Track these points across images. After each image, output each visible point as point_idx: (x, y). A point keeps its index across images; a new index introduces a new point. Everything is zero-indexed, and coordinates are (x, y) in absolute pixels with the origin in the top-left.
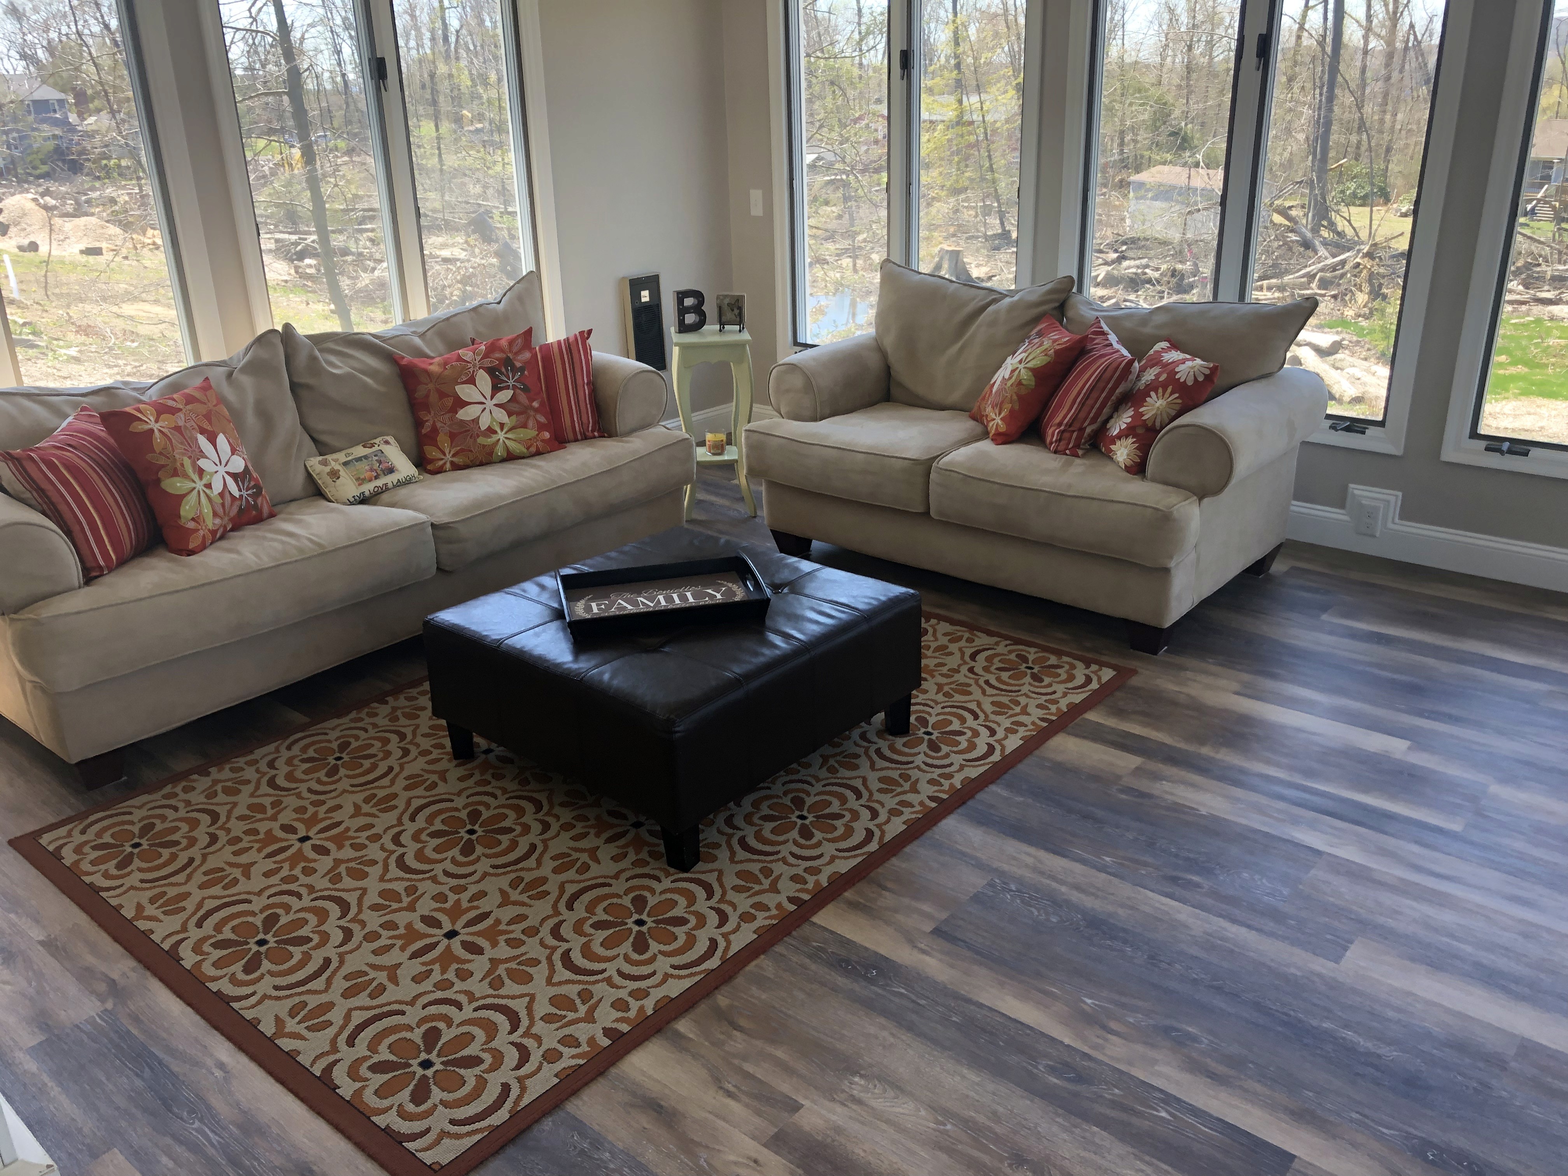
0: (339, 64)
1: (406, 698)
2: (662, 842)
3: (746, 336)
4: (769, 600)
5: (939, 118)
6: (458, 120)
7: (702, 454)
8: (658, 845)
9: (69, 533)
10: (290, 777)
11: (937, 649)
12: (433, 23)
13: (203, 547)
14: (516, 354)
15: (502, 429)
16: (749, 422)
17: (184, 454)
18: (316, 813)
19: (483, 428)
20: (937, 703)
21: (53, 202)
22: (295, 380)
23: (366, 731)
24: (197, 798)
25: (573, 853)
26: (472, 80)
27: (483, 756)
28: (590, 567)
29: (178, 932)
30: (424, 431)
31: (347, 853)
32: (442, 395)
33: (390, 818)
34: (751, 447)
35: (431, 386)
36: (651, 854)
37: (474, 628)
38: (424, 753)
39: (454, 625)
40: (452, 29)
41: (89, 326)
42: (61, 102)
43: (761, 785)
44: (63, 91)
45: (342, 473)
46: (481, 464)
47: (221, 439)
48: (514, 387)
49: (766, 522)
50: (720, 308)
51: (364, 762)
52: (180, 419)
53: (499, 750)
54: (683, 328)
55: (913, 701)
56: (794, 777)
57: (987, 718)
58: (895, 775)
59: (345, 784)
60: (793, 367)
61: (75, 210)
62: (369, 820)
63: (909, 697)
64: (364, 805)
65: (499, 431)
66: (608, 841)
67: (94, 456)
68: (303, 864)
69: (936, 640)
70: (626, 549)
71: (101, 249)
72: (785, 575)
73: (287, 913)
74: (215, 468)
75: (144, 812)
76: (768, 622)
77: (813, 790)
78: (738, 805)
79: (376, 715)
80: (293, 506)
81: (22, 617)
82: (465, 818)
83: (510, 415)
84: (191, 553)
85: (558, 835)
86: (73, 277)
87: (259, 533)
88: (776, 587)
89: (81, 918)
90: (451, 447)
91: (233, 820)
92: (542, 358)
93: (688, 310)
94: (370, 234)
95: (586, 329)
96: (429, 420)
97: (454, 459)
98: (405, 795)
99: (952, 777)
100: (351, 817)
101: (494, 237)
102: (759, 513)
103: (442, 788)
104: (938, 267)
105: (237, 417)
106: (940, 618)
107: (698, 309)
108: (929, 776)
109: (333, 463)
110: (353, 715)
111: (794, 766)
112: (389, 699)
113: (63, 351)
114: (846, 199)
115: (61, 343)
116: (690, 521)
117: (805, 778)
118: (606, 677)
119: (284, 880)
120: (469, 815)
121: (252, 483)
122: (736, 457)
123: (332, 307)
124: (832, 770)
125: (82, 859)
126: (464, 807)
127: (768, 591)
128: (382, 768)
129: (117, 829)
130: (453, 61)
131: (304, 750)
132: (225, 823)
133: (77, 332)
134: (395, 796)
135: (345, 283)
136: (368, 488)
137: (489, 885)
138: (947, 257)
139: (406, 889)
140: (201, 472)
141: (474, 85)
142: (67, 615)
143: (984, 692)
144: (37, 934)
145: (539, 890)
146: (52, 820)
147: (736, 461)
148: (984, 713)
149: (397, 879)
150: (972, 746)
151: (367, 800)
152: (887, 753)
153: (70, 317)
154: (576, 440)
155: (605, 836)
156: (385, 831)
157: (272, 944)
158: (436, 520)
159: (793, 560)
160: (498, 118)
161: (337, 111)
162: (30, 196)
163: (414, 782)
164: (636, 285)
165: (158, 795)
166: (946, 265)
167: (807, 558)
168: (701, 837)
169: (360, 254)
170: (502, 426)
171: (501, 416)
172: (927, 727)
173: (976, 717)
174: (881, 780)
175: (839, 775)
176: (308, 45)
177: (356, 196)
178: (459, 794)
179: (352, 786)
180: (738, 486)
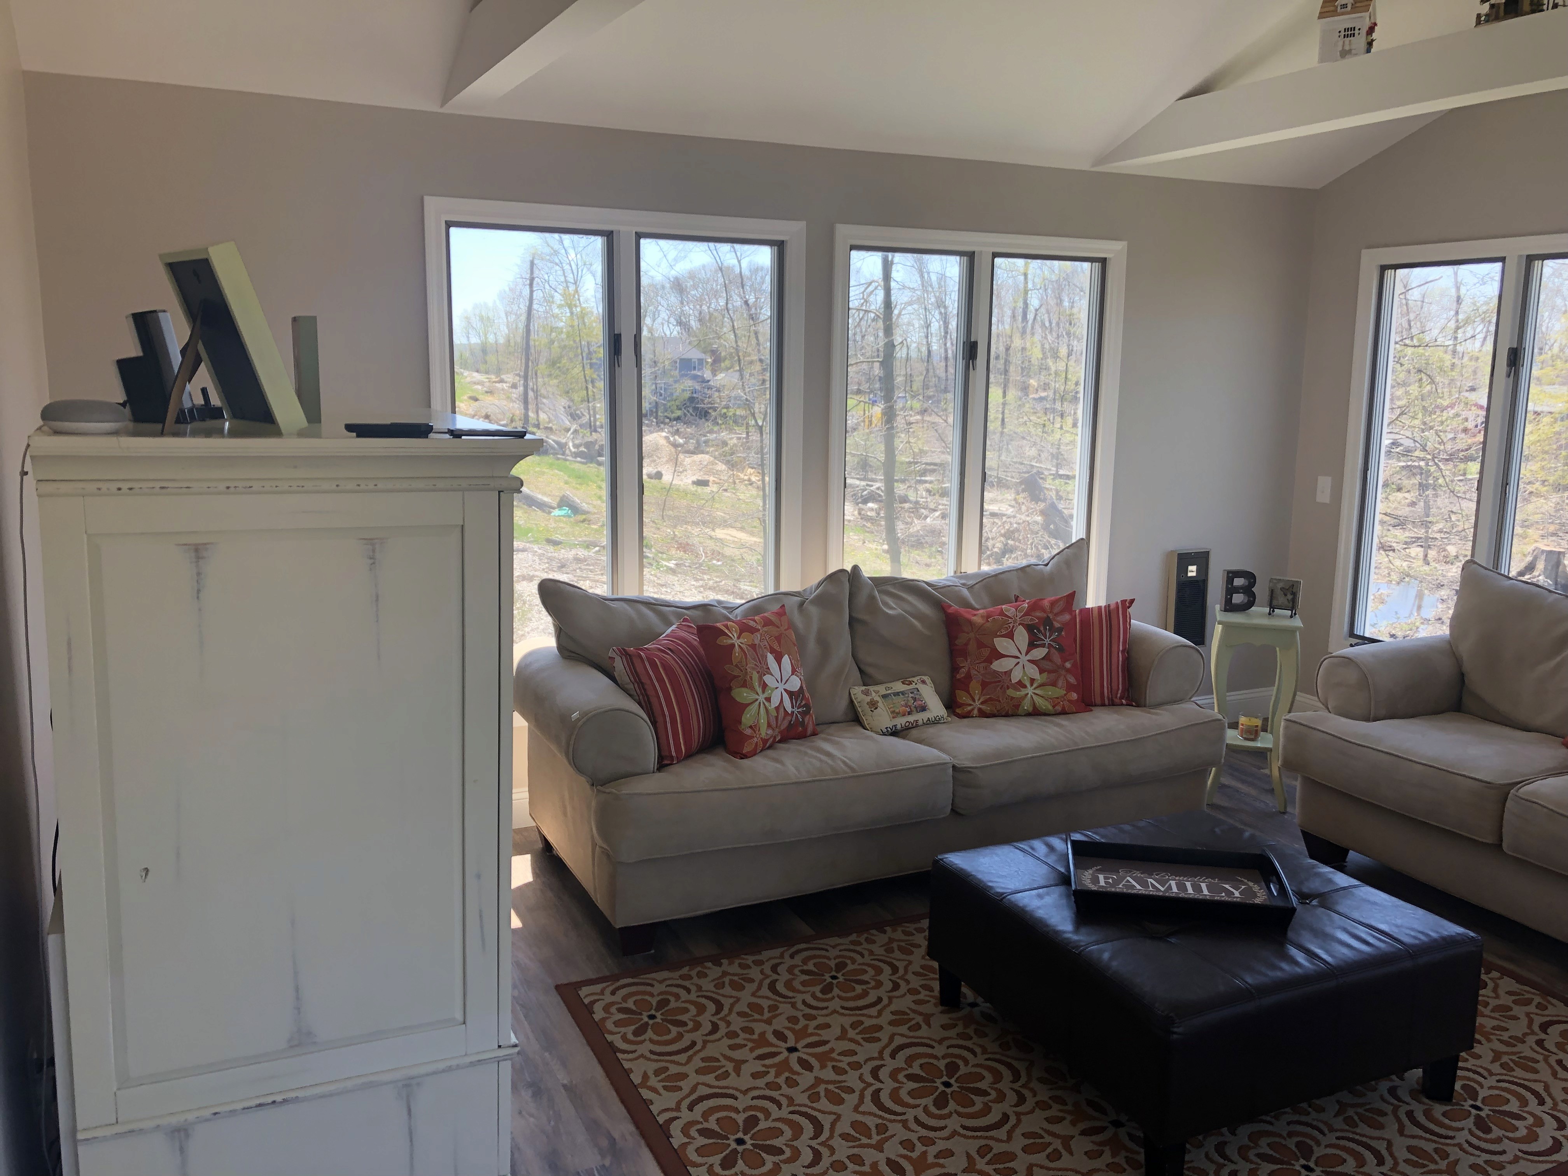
0: (927, 337)
1: (903, 932)
2: (1142, 1150)
3: (1297, 622)
4: (1294, 910)
5: (1546, 409)
6: (1025, 389)
7: (1233, 737)
8: (1138, 1153)
9: (654, 723)
10: (788, 985)
11: (1496, 1009)
12: (1015, 302)
13: (753, 754)
14: (1056, 615)
15: (1032, 685)
16: (1290, 712)
17: (753, 669)
18: (806, 1026)
19: (1014, 680)
20: (1491, 1074)
21: (681, 441)
22: (854, 615)
23: (863, 956)
24: (707, 985)
25: (1045, 1135)
26: (1044, 353)
27: (968, 1009)
28: (1102, 837)
29: (672, 1110)
30: (958, 677)
31: (828, 1074)
32: (981, 645)
33: (873, 1049)
34: (1288, 738)
35: (972, 635)
36: (1128, 1160)
37: (980, 876)
38: (913, 991)
39: (962, 869)
40: (1031, 309)
41: (688, 544)
42: (701, 361)
43: (1264, 1117)
44: (705, 353)
45: (880, 704)
46: (1007, 715)
47: (786, 659)
48: (1050, 646)
49: (1297, 821)
50: (1272, 592)
51: (857, 987)
52: (757, 638)
53: (985, 1006)
54: (1230, 607)
55: (1460, 1064)
56: (1303, 1118)
57: (1555, 1107)
58: (1429, 1147)
59: (836, 1004)
60: (1348, 661)
61: (695, 448)
62: (853, 1046)
63: (1457, 1059)
64: (850, 1030)
65: (1028, 686)
66: (1084, 1133)
67: (685, 660)
68: (787, 1074)
69: (1497, 997)
70: (1142, 824)
71: (708, 481)
72: (1314, 885)
73: (767, 1119)
74: (777, 685)
75: (662, 988)
76: (1290, 934)
77: (1324, 1141)
78: (1233, 1133)
79: (874, 942)
80: (833, 728)
81: (607, 791)
82: (943, 1068)
83: (1041, 671)
84: (744, 757)
85: (1032, 1112)
86: (684, 502)
87: (802, 748)
88: (1304, 897)
89: (598, 1072)
90: (982, 694)
91: (734, 1015)
92: (1081, 621)
93: (1237, 590)
94: (928, 485)
95: (1129, 598)
96: (965, 666)
97: (983, 707)
98: (889, 1030)
99: (1503, 1168)
100: (837, 1039)
101: (1042, 497)
102: (1289, 809)
103: (924, 1031)
104: (1530, 568)
105: (801, 641)
106: (1505, 972)
107: (1248, 590)
108: (1472, 1160)
109: (874, 694)
110: (854, 937)
111: (1304, 1105)
112: (888, 929)
113: (665, 563)
114: (1423, 487)
115: (664, 556)
116: (1211, 806)
117: (1315, 1123)
118: (1106, 956)
119: (769, 1085)
120: (947, 1065)
121: (804, 703)
122: (1270, 746)
123: (886, 547)
124: (1349, 1121)
125: (607, 1018)
126: (944, 1057)
127: (1294, 899)
128: (871, 998)
129: (639, 997)
130: (1028, 337)
131: (805, 961)
132: (726, 1016)
133: (678, 548)
134: (880, 1028)
135: (900, 526)
136: (900, 722)
137: (959, 1145)
138: (1543, 557)
139: (877, 1126)
140: (764, 686)
141: (1045, 358)
142: (640, 794)
143: (1555, 1074)
144: (563, 1077)
145: (1007, 1165)
146: (592, 975)
147: (1270, 750)
148: (1553, 1099)
149: (870, 1114)
150: (1532, 1137)
151: (854, 1026)
152: (1422, 1119)
153: (675, 535)
154: (1103, 705)
155: (1082, 1126)
156: (866, 1061)
157: (748, 1146)
158: (956, 762)
159: (1326, 870)
160: (1062, 388)
161: (918, 376)
162: (664, 434)
163: (900, 1018)
164: (1184, 559)
165: (676, 974)
166: (1540, 566)
167: (1341, 869)
168: (1187, 1158)
169: (917, 503)
170: (1032, 681)
171: (1033, 671)
172: (1476, 1100)
173: (1542, 1102)
174: (1410, 1149)
175: (1358, 1130)
176: (905, 319)
177: (922, 451)
178: (940, 1042)
179: (843, 1008)
180: (1270, 776)
